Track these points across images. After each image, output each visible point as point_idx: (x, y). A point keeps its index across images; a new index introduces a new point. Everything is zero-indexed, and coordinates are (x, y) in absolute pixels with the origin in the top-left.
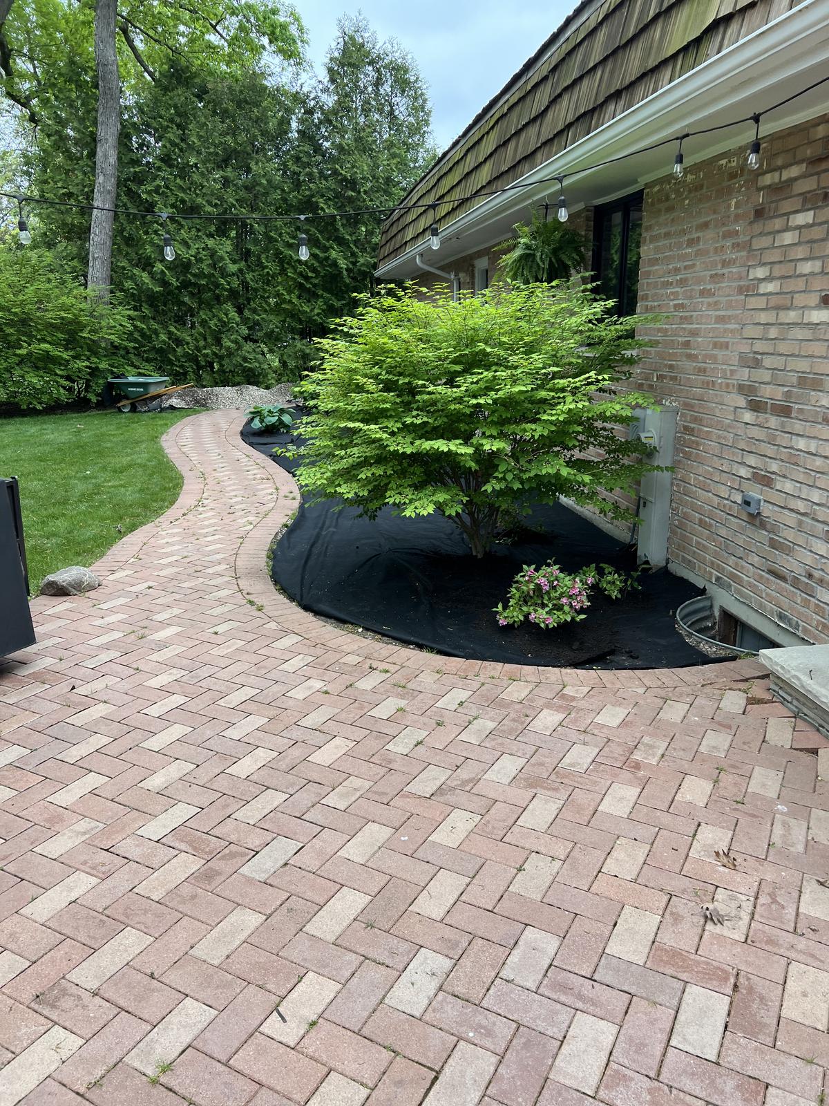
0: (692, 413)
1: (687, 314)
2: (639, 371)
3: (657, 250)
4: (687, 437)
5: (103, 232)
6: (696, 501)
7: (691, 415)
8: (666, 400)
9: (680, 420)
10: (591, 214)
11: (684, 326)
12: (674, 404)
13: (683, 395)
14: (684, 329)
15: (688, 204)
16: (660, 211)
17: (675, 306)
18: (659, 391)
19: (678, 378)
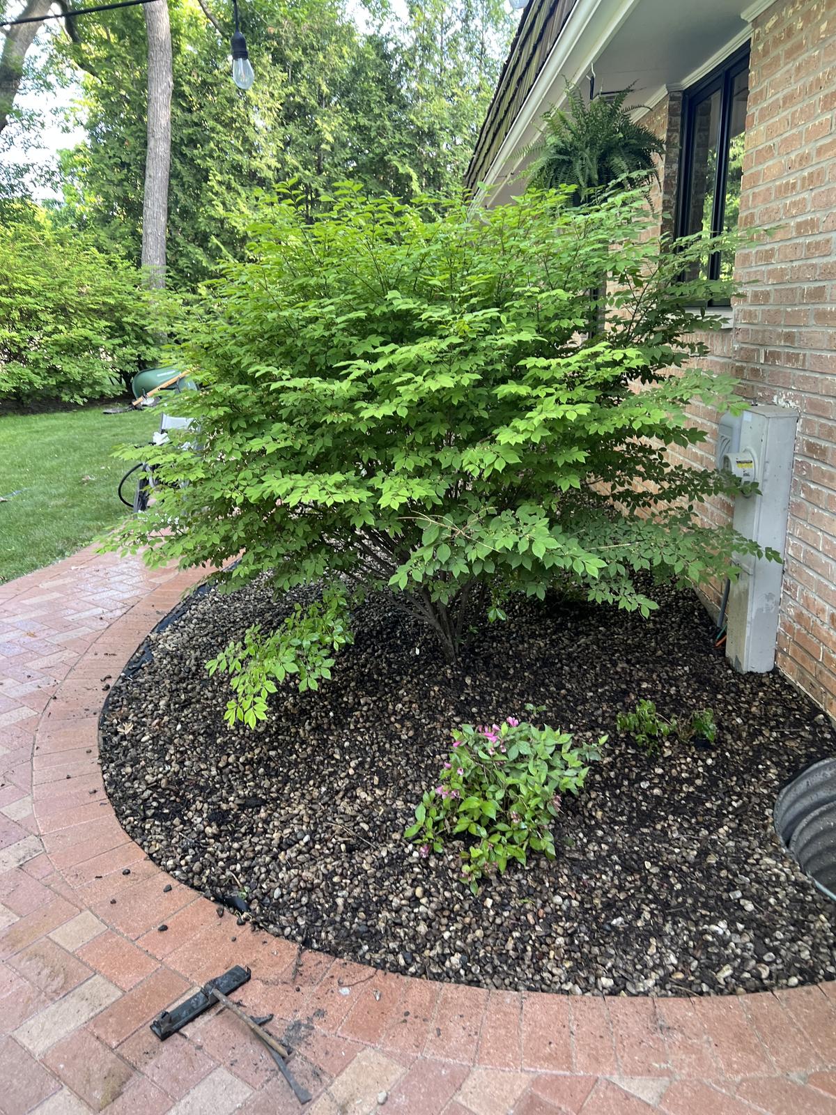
0: (823, 421)
1: (819, 238)
2: (736, 346)
3: (770, 132)
4: (813, 464)
5: (156, 204)
6: (826, 582)
7: (822, 425)
8: (780, 397)
9: (803, 433)
10: (678, 105)
11: (814, 261)
12: (792, 404)
13: (806, 387)
14: (814, 266)
15: (827, 31)
16: (777, 58)
17: (799, 226)
18: (767, 379)
19: (801, 357)
